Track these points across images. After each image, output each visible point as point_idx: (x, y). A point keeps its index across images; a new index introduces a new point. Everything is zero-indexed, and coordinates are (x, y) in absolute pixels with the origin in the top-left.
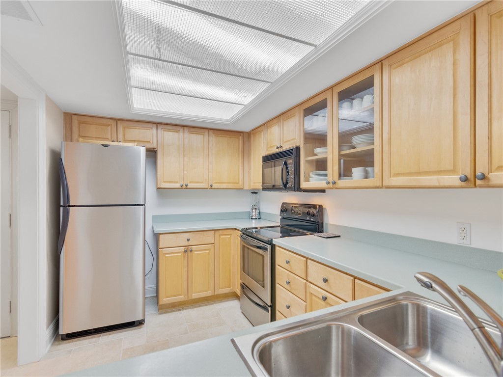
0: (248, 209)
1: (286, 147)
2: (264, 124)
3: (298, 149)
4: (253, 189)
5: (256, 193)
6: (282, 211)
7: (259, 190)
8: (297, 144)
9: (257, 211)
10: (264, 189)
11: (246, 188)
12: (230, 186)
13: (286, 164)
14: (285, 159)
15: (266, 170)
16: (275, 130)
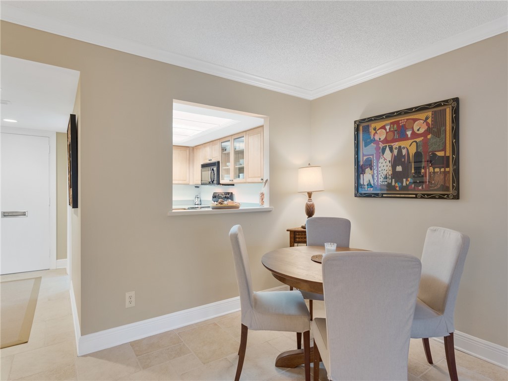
0: (192, 198)
1: (214, 161)
2: (202, 144)
3: (218, 162)
4: (196, 184)
5: (198, 187)
6: (213, 197)
7: (199, 185)
8: (218, 160)
9: (199, 199)
10: (202, 184)
11: (191, 183)
12: (180, 182)
13: (213, 170)
14: (212, 167)
15: (203, 173)
16: (208, 149)
